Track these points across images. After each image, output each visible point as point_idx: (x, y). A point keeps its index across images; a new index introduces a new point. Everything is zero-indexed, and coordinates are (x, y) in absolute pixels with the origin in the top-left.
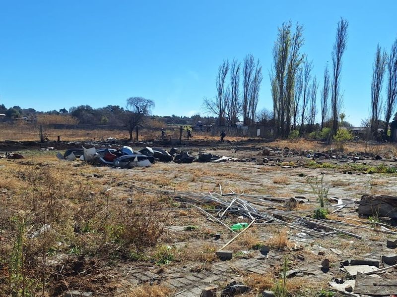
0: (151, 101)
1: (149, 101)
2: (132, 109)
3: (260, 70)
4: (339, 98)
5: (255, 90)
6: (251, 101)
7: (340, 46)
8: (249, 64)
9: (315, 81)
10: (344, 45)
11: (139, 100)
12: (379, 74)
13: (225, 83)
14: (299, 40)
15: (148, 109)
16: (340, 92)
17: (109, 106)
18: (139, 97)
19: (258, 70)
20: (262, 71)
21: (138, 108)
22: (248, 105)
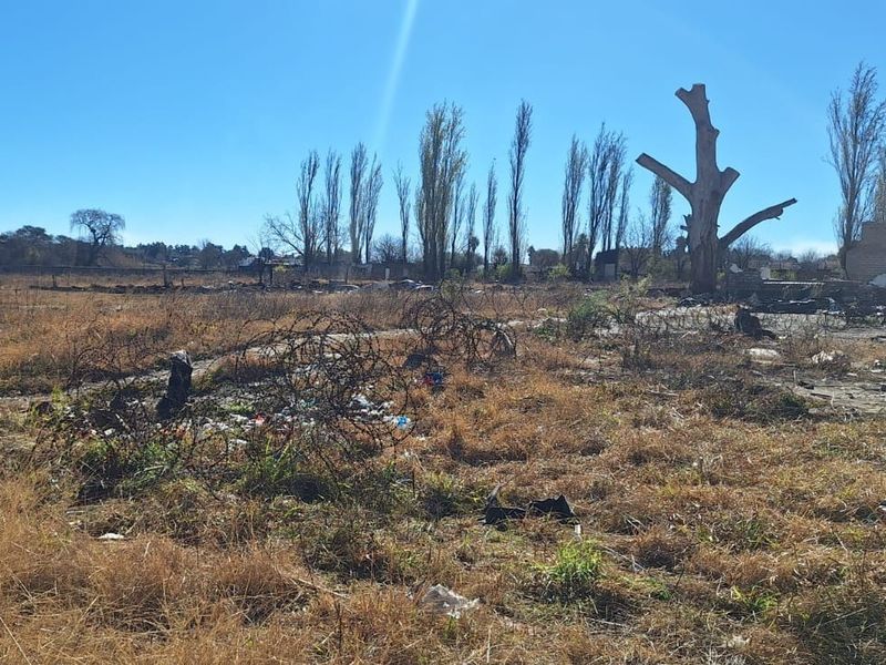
0: (119, 218)
1: (113, 217)
2: (81, 233)
3: (379, 169)
4: (520, 219)
5: (372, 201)
6: (363, 221)
7: (522, 140)
8: (358, 158)
9: (473, 189)
10: (527, 142)
11: (96, 215)
12: (574, 178)
13: (312, 191)
14: (457, 129)
15: (114, 233)
16: (523, 210)
17: (26, 227)
18: (96, 209)
19: (375, 169)
20: (382, 172)
21: (93, 231)
22: (357, 229)
